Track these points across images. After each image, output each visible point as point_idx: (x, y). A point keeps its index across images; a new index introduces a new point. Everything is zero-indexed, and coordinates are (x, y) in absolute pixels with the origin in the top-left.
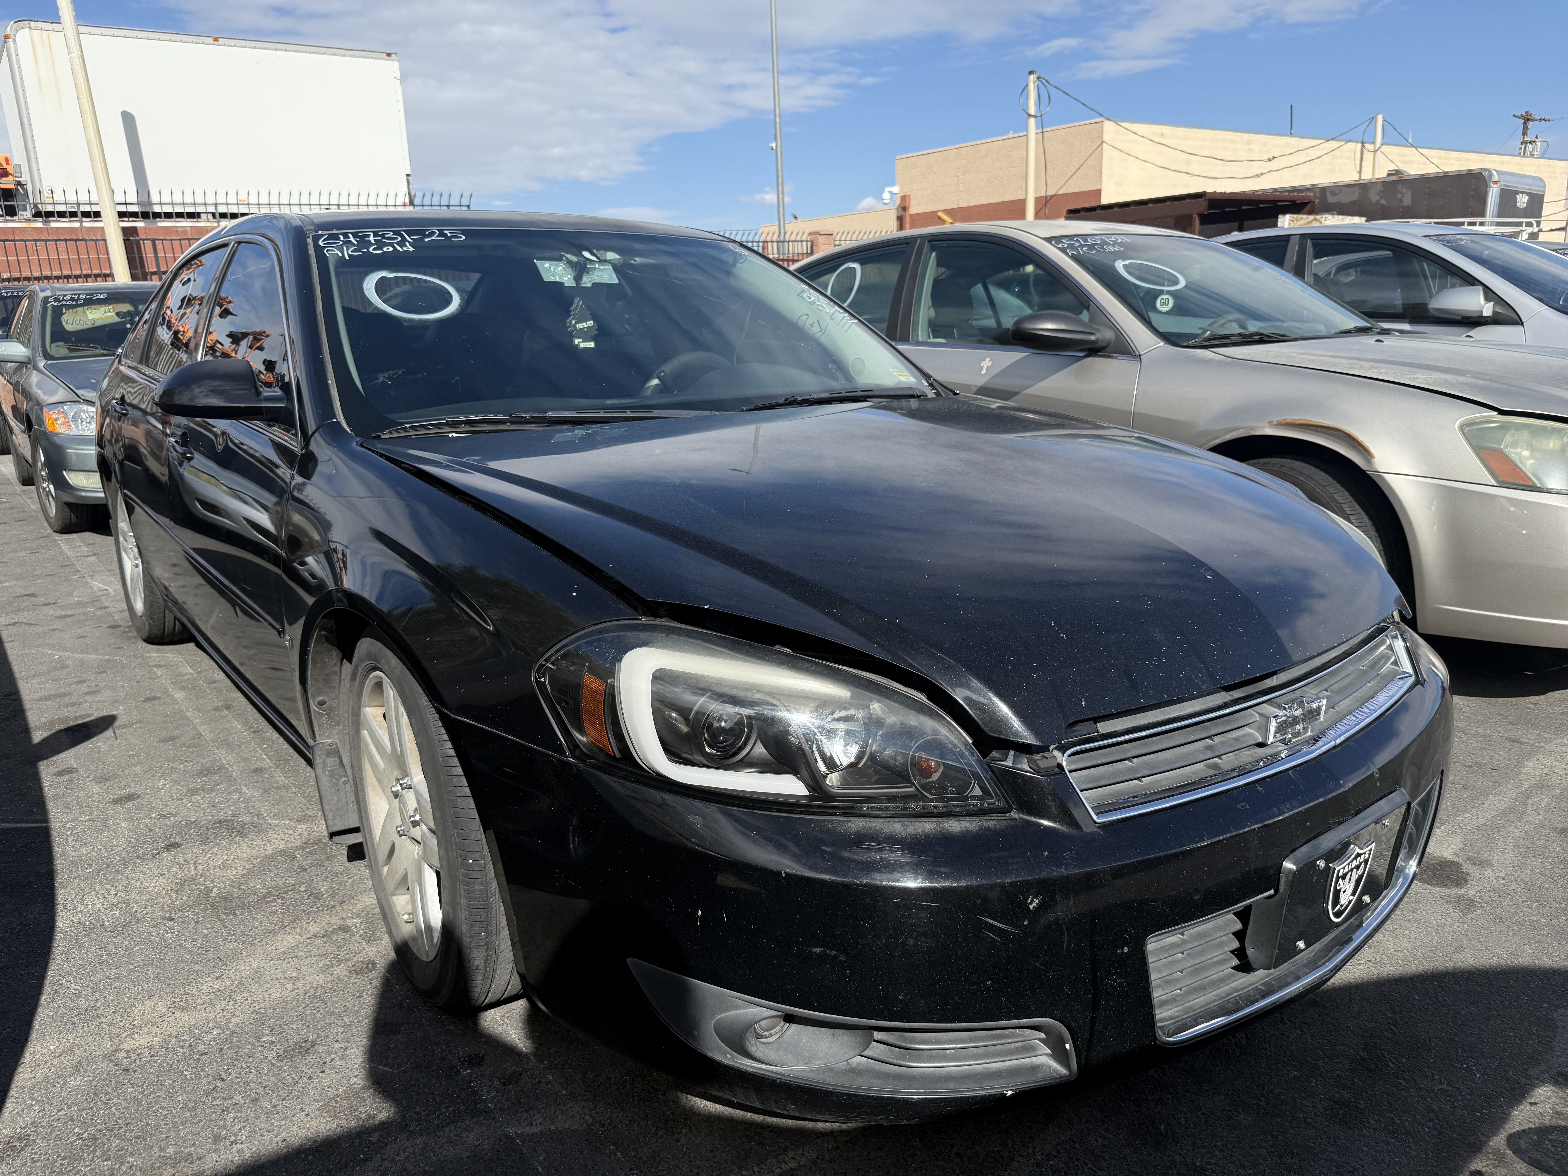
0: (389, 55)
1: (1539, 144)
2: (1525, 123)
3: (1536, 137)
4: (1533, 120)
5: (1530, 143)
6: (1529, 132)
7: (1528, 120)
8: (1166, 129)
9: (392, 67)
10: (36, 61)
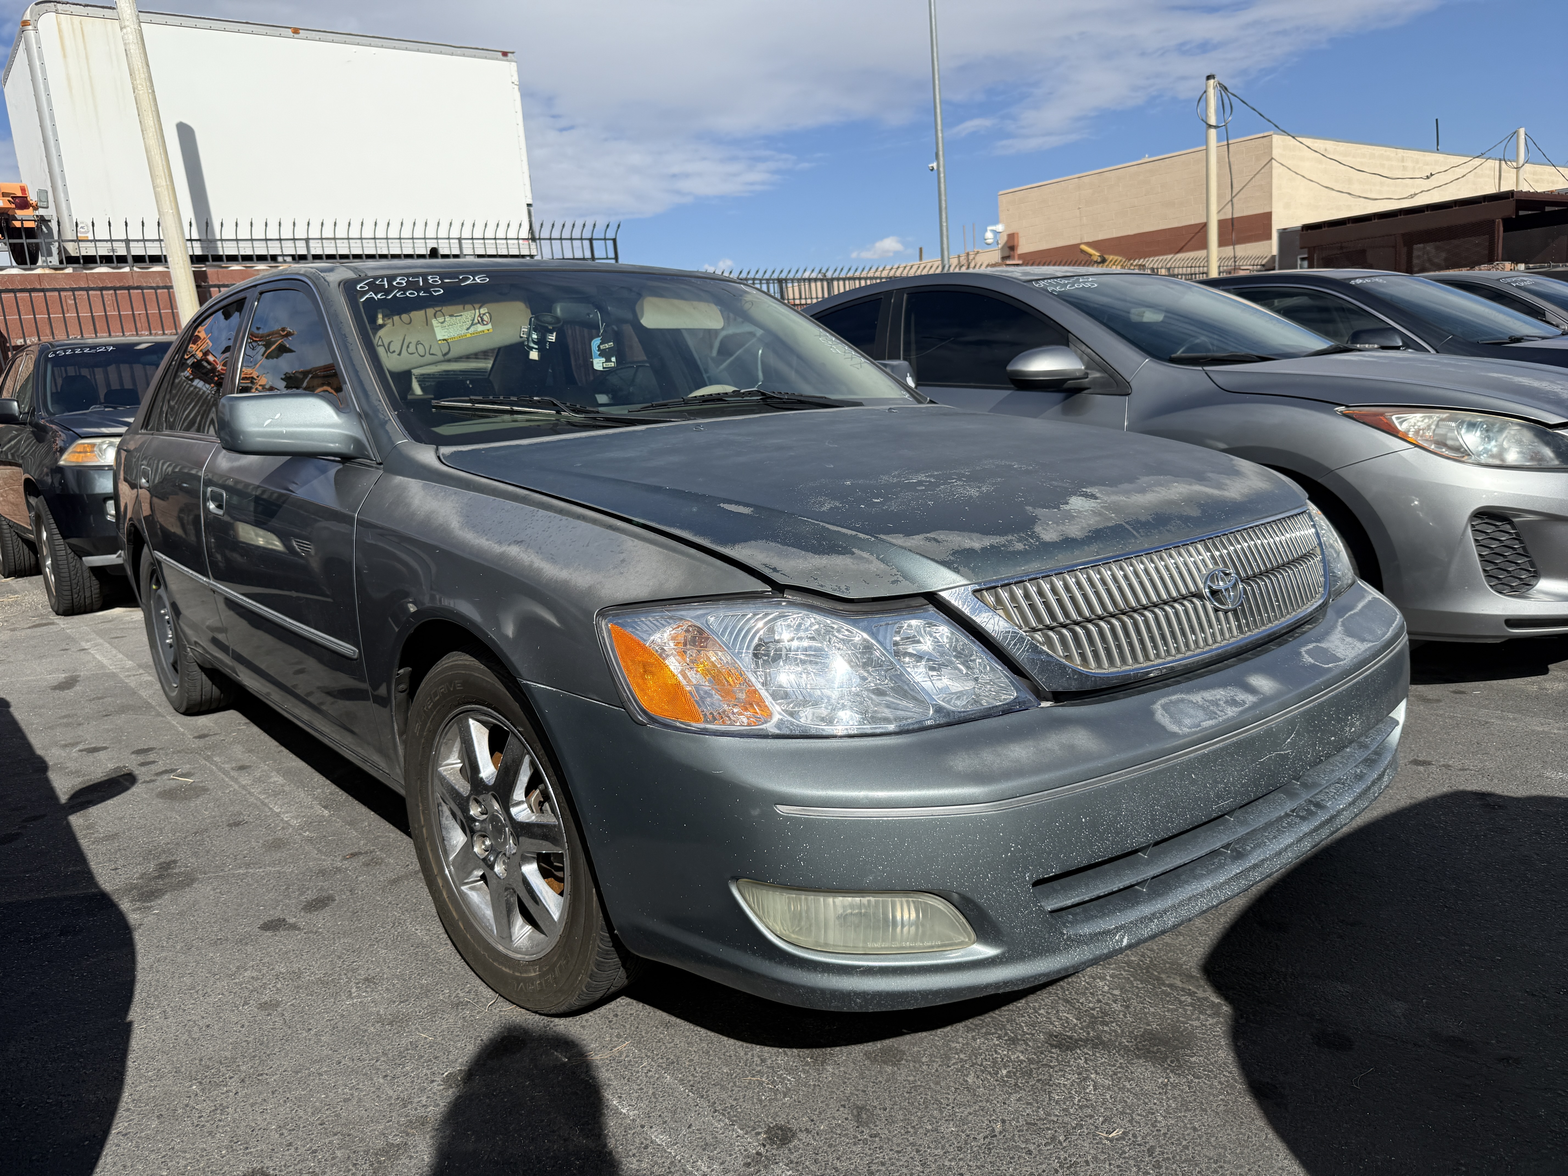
0: (505, 54)
9: (508, 70)
10: (65, 56)
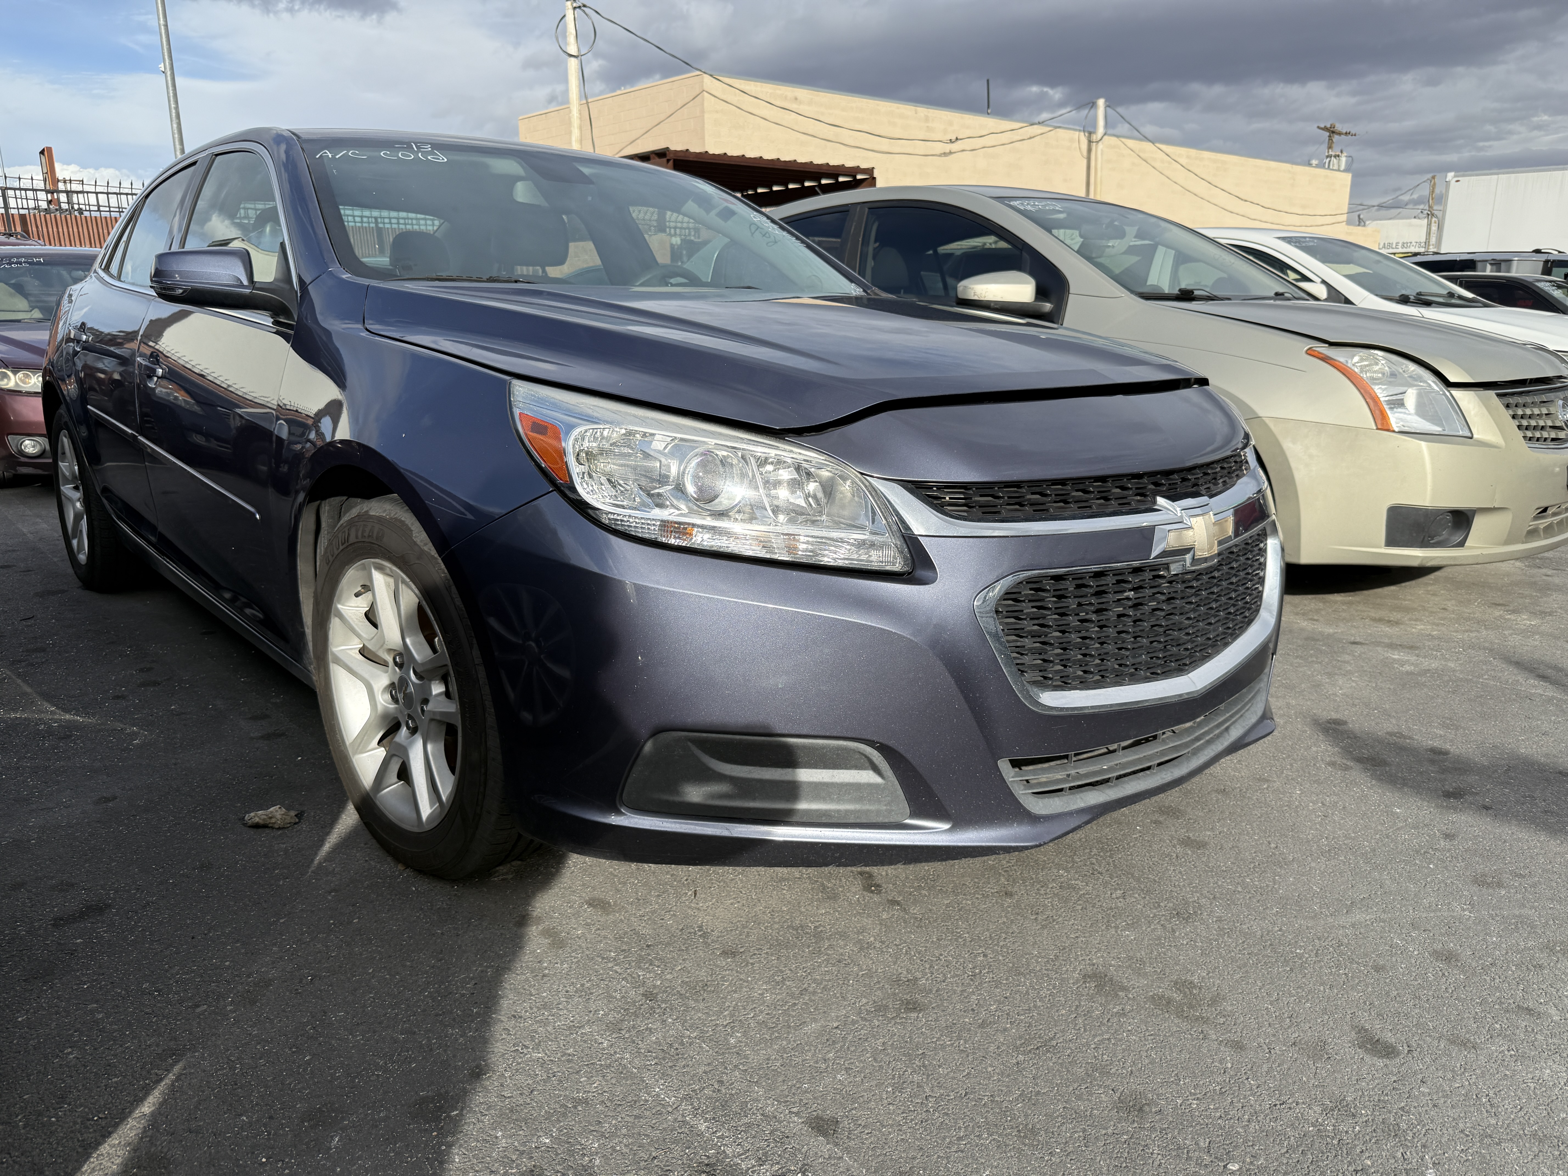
1: (1343, 159)
2: (1330, 136)
3: (1342, 152)
4: (1340, 134)
5: (1335, 156)
6: (1334, 145)
7: (1333, 132)
8: (802, 93)
